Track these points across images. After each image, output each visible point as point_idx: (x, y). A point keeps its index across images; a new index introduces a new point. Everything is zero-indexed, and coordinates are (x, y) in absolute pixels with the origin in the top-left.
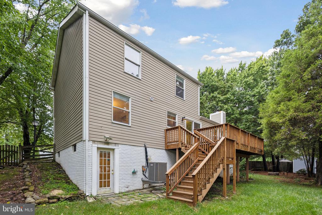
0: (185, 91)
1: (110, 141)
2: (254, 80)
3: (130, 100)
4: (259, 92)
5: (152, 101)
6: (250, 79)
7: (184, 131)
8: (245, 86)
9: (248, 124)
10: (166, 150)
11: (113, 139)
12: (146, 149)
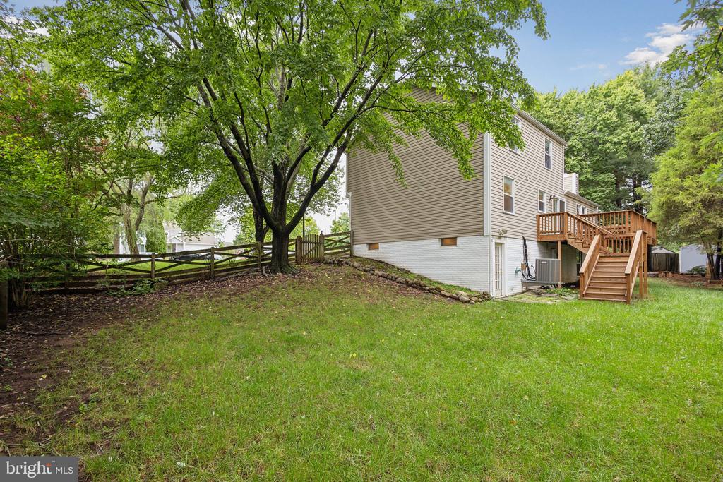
0: (551, 158)
1: (504, 235)
2: (619, 116)
3: (513, 183)
4: (627, 138)
5: (527, 180)
6: (612, 116)
7: (576, 221)
8: (602, 126)
9: (607, 191)
10: (538, 242)
11: (508, 232)
12: (525, 241)
